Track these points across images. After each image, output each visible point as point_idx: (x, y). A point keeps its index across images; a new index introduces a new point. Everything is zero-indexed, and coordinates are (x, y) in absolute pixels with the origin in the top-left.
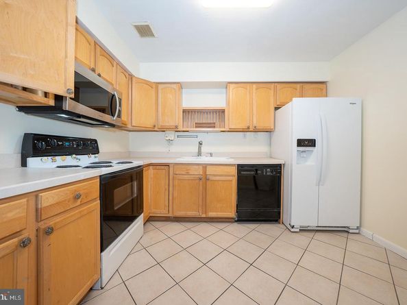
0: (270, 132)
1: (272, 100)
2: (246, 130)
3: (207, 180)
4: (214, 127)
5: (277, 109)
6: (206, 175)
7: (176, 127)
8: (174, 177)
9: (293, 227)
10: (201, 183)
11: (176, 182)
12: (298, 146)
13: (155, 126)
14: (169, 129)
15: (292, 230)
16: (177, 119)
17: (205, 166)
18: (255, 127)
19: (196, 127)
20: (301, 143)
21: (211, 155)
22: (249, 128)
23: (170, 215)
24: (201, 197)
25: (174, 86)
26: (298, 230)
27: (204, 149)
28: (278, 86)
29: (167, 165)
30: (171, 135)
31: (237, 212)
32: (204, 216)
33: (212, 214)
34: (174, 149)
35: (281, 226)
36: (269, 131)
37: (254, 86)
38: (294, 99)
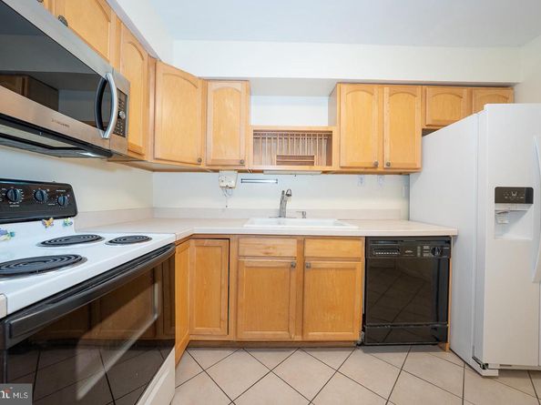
0: (408, 174)
1: (418, 115)
2: (372, 170)
3: (306, 267)
4: (312, 163)
5: (425, 132)
6: (304, 257)
7: (242, 163)
8: (238, 262)
9: (485, 366)
10: (294, 274)
11: (244, 273)
12: (496, 202)
13: (200, 161)
14: (227, 166)
15: (484, 373)
16: (242, 149)
17: (302, 240)
18: (388, 164)
19: (279, 163)
20: (503, 195)
21: (304, 215)
22: (376, 165)
23: (231, 337)
24: (293, 302)
25: (238, 86)
26: (496, 373)
27: (291, 205)
28: (429, 90)
29: (226, 238)
30: (230, 178)
31: (364, 330)
32: (298, 338)
33: (315, 335)
34: (235, 203)
35: (448, 355)
36: (406, 173)
37: (387, 89)
38: (487, 106)
